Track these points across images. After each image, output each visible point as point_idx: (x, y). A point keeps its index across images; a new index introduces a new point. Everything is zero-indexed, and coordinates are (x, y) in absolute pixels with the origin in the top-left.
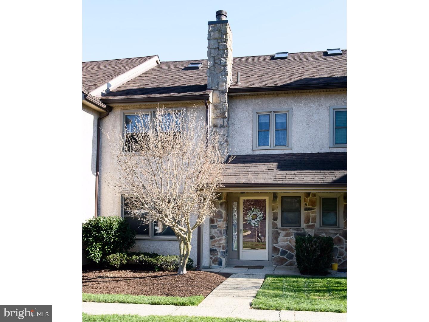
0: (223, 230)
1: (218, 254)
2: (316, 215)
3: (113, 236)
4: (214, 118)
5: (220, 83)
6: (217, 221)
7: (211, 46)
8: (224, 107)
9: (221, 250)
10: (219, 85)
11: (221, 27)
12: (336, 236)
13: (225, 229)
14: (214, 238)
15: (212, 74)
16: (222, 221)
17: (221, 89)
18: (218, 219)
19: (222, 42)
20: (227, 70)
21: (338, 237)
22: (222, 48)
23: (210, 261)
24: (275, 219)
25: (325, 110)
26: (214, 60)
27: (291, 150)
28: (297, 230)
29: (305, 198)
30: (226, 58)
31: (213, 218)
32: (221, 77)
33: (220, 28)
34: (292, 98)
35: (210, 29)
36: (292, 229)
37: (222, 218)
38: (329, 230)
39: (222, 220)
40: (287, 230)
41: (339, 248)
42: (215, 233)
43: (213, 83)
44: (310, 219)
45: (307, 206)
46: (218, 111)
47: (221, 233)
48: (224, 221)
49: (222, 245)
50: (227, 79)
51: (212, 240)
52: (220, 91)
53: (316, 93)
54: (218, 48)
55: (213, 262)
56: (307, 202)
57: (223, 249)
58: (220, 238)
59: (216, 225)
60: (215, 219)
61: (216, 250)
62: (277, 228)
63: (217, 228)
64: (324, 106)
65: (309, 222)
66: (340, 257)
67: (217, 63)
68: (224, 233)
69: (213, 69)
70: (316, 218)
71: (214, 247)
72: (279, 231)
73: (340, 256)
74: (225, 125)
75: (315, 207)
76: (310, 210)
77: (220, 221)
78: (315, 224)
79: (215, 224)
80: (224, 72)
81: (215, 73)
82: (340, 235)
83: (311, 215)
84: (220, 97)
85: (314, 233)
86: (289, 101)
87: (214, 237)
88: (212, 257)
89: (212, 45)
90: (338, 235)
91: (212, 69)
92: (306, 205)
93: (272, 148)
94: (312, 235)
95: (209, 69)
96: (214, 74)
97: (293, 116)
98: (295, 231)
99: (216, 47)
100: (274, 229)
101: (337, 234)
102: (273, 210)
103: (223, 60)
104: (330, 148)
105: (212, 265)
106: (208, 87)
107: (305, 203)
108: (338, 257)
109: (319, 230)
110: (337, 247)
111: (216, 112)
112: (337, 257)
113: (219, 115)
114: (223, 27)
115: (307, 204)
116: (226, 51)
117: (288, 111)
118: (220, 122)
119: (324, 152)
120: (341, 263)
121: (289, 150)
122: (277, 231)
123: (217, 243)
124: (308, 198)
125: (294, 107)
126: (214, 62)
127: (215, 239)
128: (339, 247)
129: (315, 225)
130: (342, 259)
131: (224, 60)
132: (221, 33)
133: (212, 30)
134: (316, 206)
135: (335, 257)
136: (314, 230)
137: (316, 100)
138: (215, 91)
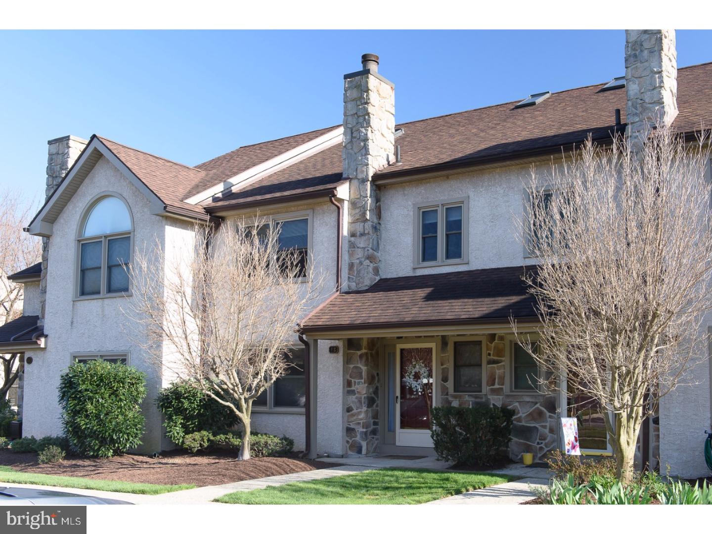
0: (363, 398)
1: (356, 436)
2: (504, 372)
3: (197, 405)
4: (351, 223)
5: (359, 167)
6: (355, 382)
7: (347, 112)
8: (364, 204)
9: (361, 430)
10: (358, 171)
11: (361, 82)
12: (534, 408)
13: (366, 395)
14: (351, 411)
15: (349, 155)
16: (362, 384)
17: (360, 176)
18: (357, 381)
19: (362, 104)
20: (368, 146)
21: (538, 408)
22: (362, 112)
23: (346, 447)
24: (445, 379)
25: (518, 195)
26: (352, 133)
27: (467, 265)
28: (476, 397)
29: (488, 343)
30: (368, 127)
31: (350, 379)
32: (360, 158)
33: (359, 83)
34: (468, 180)
35: (347, 86)
36: (468, 395)
37: (362, 379)
38: (523, 397)
39: (361, 382)
40: (460, 397)
41: (540, 428)
42: (353, 402)
43: (350, 169)
44: (495, 379)
45: (492, 357)
46: (357, 211)
47: (360, 402)
48: (365, 383)
49: (361, 422)
50: (368, 161)
51: (348, 414)
52: (360, 180)
53: (504, 169)
54: (356, 113)
55: (349, 448)
56: (491, 351)
57: (363, 428)
58: (359, 410)
59: (354, 390)
60: (353, 380)
61: (353, 430)
62: (447, 394)
63: (355, 394)
64: (516, 189)
65: (493, 384)
66: (542, 443)
67: (355, 138)
68: (364, 403)
69: (351, 147)
70: (504, 377)
71: (351, 424)
72: (450, 399)
73: (541, 441)
74: (366, 232)
75: (503, 359)
76: (495, 364)
77: (359, 383)
78: (504, 387)
79: (353, 388)
80: (364, 150)
81: (353, 153)
82: (540, 405)
83: (497, 371)
84: (359, 189)
85: (501, 403)
86: (465, 185)
87: (350, 409)
88: (349, 440)
89: (349, 109)
90: (538, 405)
91: (349, 146)
92: (489, 354)
93: (440, 264)
94: (499, 404)
95: (345, 147)
96: (351, 154)
97: (471, 209)
98: (473, 399)
99: (355, 113)
100: (443, 396)
101: (536, 403)
102: (442, 365)
103: (362, 132)
104: (525, 258)
105: (350, 453)
106: (344, 176)
107: (488, 352)
108: (538, 443)
109: (508, 396)
110: (537, 425)
111: (354, 212)
112: (536, 443)
113: (357, 217)
114: (364, 80)
115: (492, 354)
116: (367, 117)
117: (462, 202)
118: (359, 227)
119: (515, 266)
120: (543, 454)
121: (464, 266)
122: (447, 398)
123: (355, 418)
124: (492, 344)
125: (471, 194)
126: (352, 136)
127: (353, 412)
128: (539, 426)
129: (502, 388)
130: (544, 447)
131: (364, 131)
132: (361, 90)
133: (349, 88)
134: (503, 356)
135: (534, 443)
136: (501, 397)
137: (504, 179)
138: (352, 181)
